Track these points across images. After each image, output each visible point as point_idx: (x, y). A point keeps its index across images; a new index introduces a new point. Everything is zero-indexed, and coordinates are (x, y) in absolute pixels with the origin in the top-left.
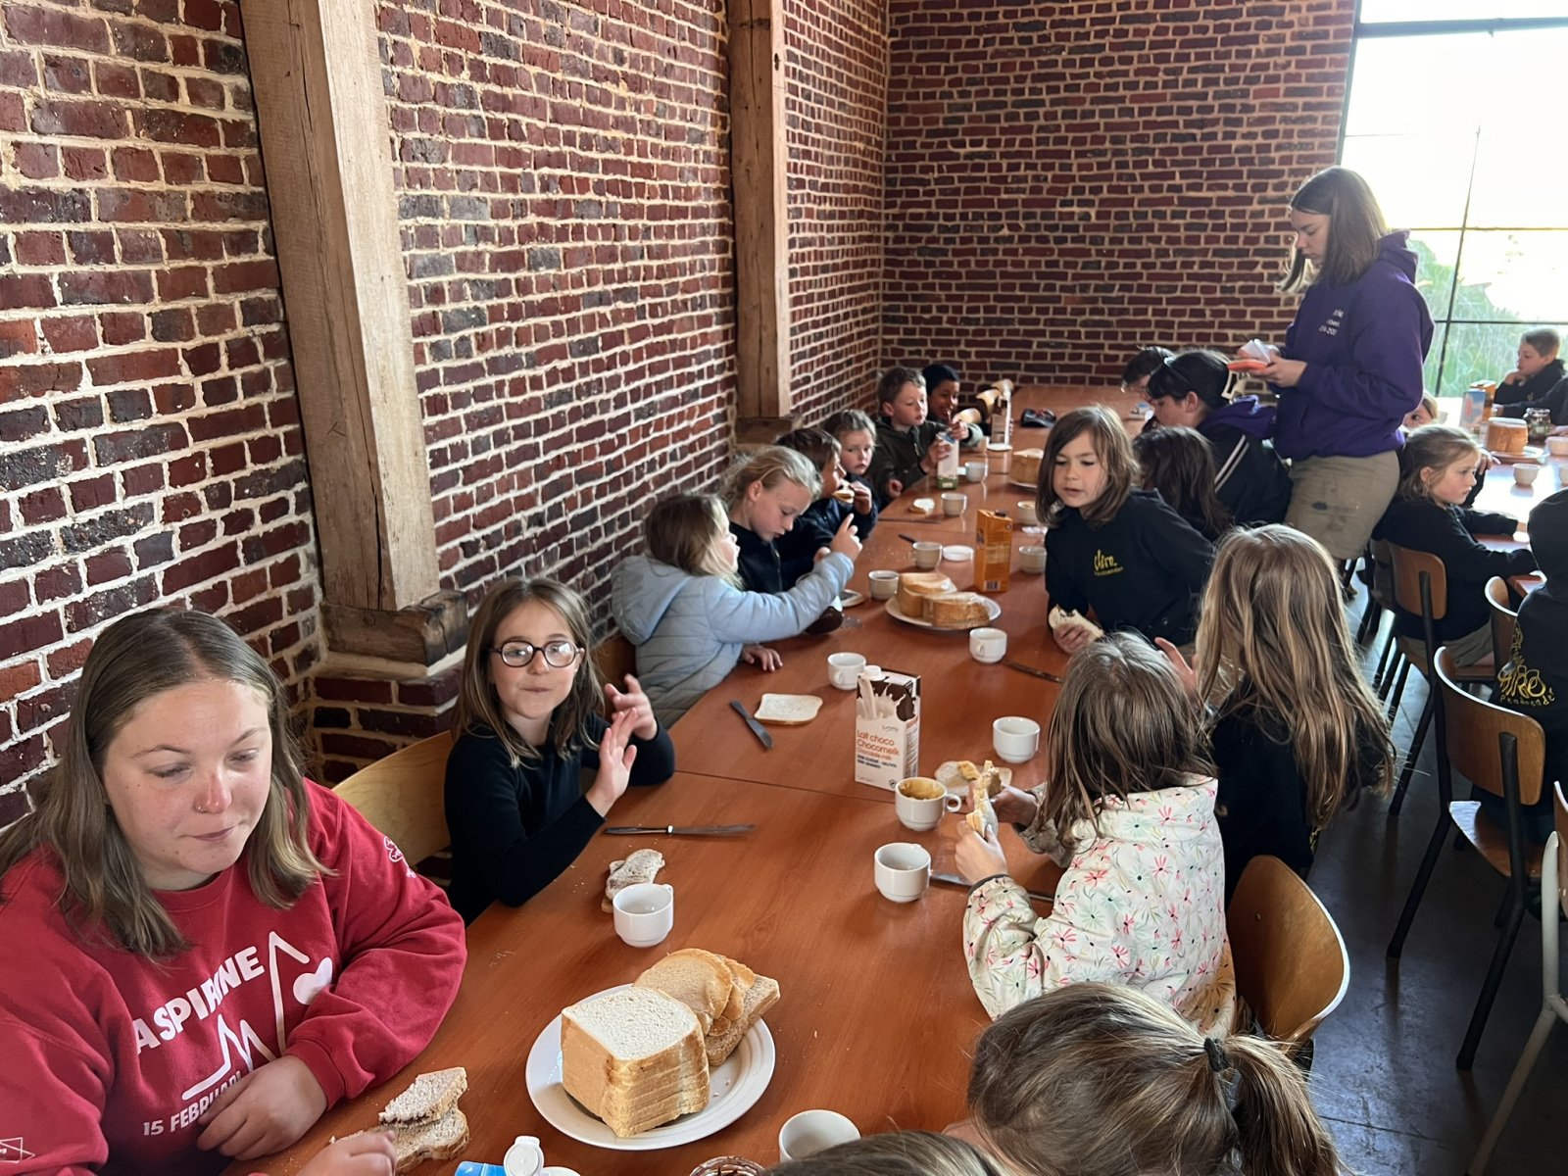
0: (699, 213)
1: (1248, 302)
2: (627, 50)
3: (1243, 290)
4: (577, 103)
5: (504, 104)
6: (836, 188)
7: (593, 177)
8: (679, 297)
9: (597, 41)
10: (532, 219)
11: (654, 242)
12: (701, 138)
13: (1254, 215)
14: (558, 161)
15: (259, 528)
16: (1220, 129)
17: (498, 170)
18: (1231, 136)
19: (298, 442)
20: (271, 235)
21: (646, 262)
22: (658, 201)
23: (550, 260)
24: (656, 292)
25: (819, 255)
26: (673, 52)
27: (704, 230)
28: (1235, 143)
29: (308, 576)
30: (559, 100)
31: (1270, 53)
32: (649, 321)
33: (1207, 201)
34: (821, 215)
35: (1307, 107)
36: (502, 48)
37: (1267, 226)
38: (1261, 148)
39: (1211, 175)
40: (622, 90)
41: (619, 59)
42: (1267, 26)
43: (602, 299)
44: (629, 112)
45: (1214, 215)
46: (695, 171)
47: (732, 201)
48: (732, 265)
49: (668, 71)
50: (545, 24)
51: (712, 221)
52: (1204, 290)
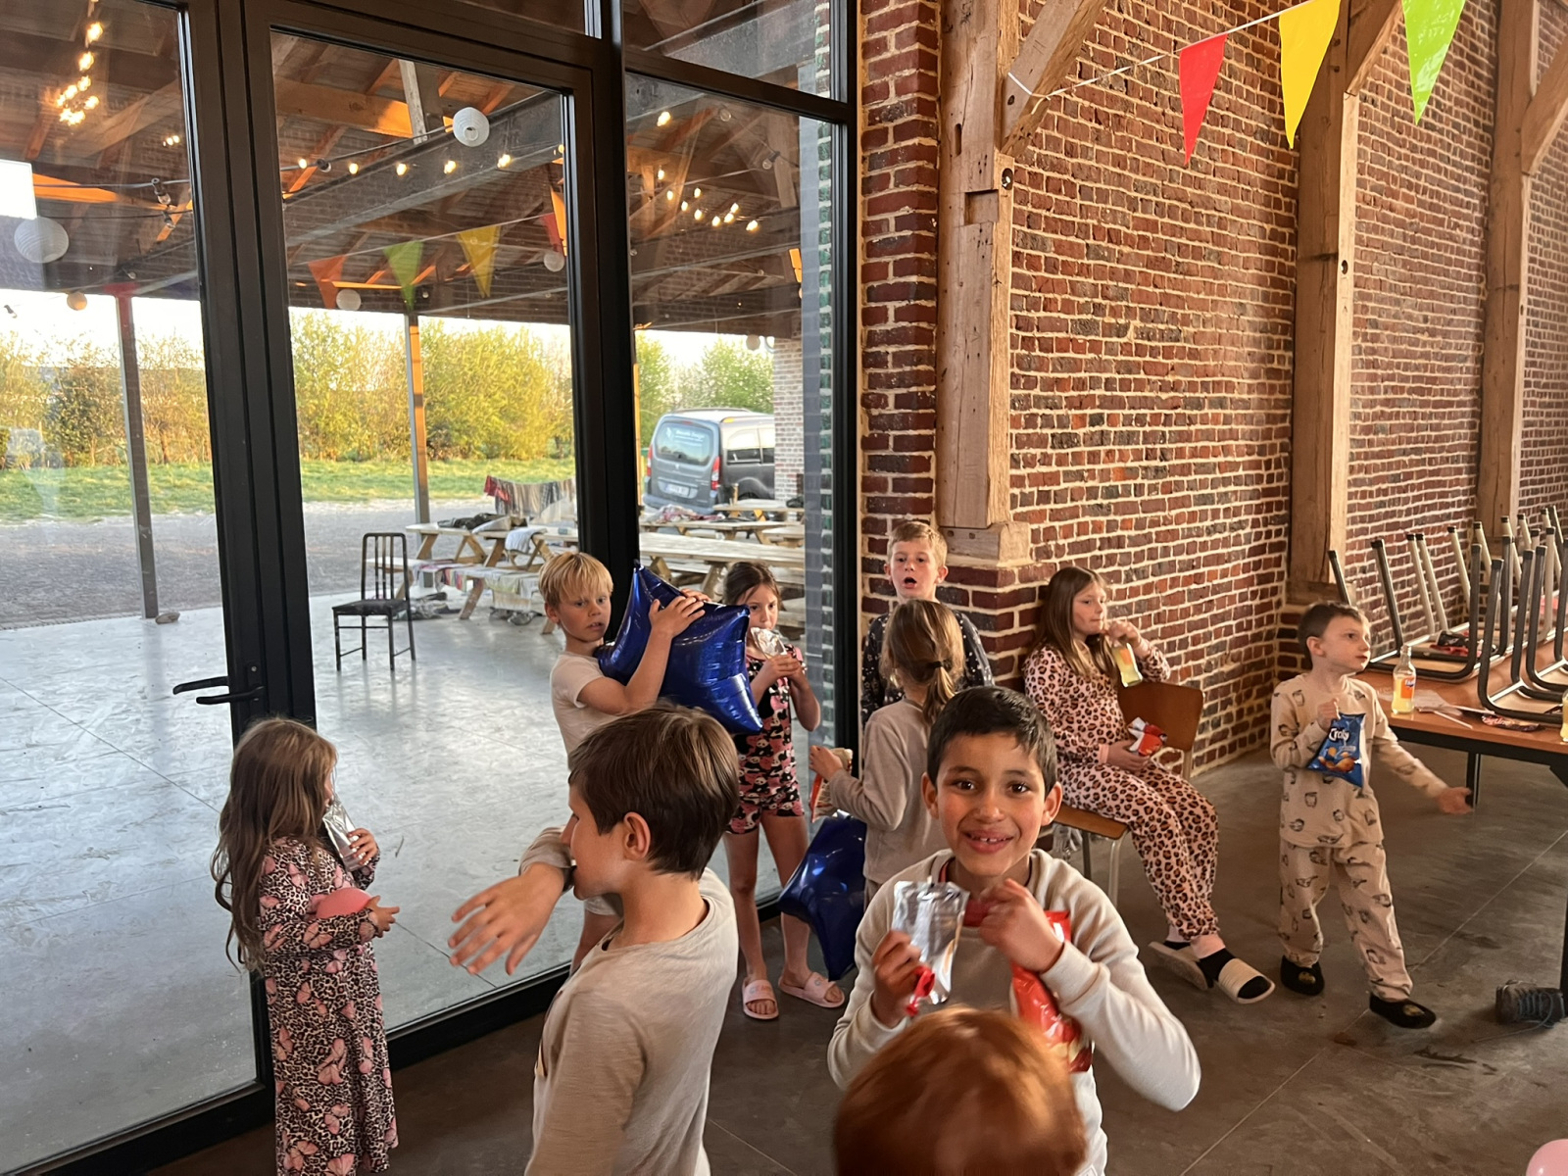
0: (1461, 404)
2: (1430, 314)
4: (1403, 347)
5: (1374, 351)
6: (1554, 386)
7: (1407, 385)
8: (1445, 454)
9: (1416, 313)
10: (1378, 408)
11: (1434, 421)
12: (1465, 359)
14: (1391, 378)
15: (1274, 540)
17: (1367, 384)
19: (1290, 505)
20: (1292, 415)
21: (1428, 433)
22: (1438, 398)
23: (1383, 430)
24: (1432, 450)
25: (1539, 433)
26: (1454, 312)
27: (1463, 415)
29: (1283, 567)
30: (1395, 346)
32: (1428, 468)
34: (1542, 405)
36: (1375, 324)
40: (1425, 337)
41: (1426, 320)
43: (1405, 453)
44: (1428, 349)
46: (1460, 379)
47: (1481, 397)
48: (1478, 438)
49: (1449, 323)
50: (1394, 309)
51: (1467, 409)
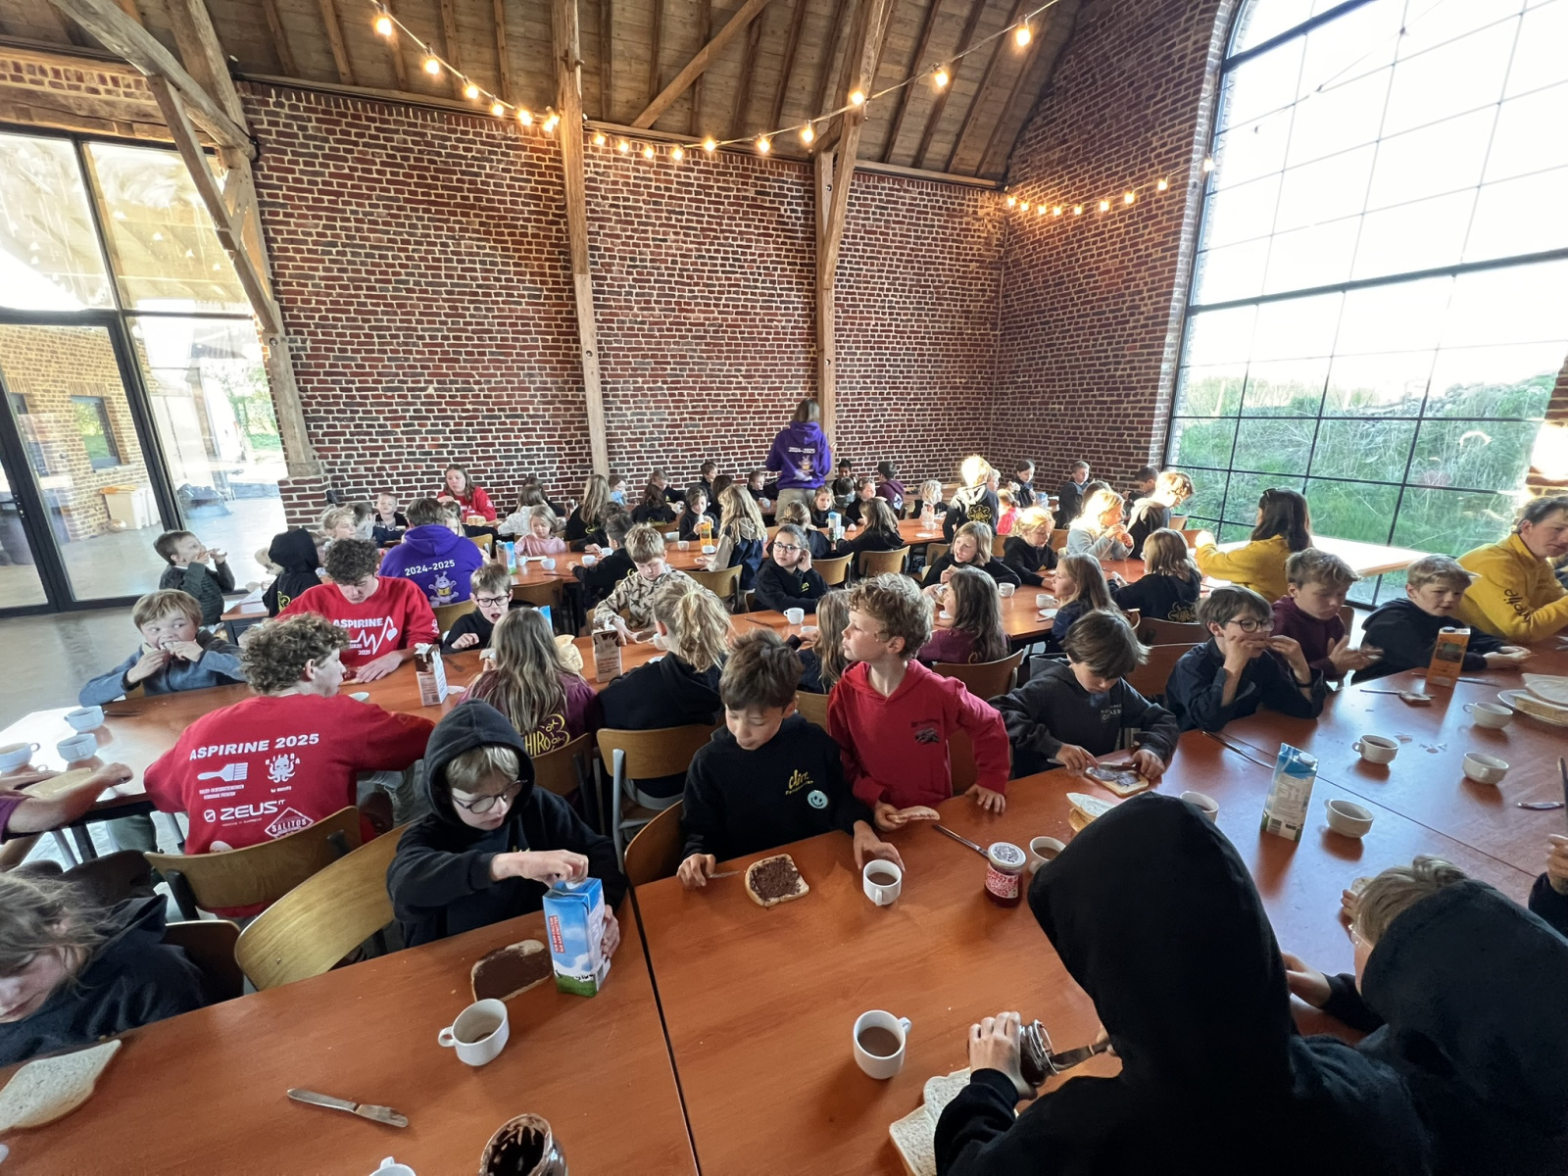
1: (1121, 454)
2: (744, 368)
3: (1119, 447)
4: (713, 385)
7: (721, 404)
9: (726, 368)
13: (1126, 409)
16: (1112, 367)
18: (1116, 370)
22: (760, 409)
28: (1119, 373)
30: (703, 385)
31: (1135, 328)
33: (1105, 402)
35: (1149, 354)
37: (1128, 415)
38: (1129, 376)
39: (1109, 389)
41: (739, 371)
42: (1132, 315)
44: (744, 385)
45: (1109, 409)
49: (771, 371)
52: (1104, 447)
